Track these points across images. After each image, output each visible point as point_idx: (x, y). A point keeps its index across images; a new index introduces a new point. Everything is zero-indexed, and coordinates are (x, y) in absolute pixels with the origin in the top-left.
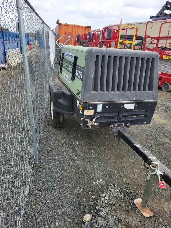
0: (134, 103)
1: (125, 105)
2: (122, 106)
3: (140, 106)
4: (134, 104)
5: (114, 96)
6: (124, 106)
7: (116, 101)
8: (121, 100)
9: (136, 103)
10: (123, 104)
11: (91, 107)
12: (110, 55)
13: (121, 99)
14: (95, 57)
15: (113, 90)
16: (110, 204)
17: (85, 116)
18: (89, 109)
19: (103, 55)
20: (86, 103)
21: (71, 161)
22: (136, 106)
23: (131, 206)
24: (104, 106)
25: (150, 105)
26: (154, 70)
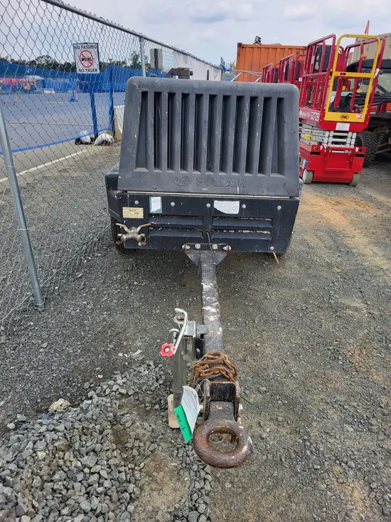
0: (237, 200)
1: (216, 202)
2: (208, 205)
3: (254, 208)
4: (237, 203)
5: (187, 180)
6: (212, 204)
7: (192, 191)
8: (204, 191)
9: (242, 201)
10: (211, 201)
11: (137, 202)
12: (173, 91)
13: (205, 189)
14: (140, 96)
15: (184, 166)
16: (120, 393)
17: (126, 219)
18: (132, 205)
19: (156, 91)
20: (126, 191)
21: (105, 313)
22: (244, 206)
23: (160, 404)
24: (166, 200)
25: (279, 207)
26: (285, 125)
